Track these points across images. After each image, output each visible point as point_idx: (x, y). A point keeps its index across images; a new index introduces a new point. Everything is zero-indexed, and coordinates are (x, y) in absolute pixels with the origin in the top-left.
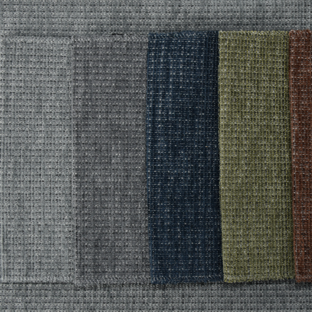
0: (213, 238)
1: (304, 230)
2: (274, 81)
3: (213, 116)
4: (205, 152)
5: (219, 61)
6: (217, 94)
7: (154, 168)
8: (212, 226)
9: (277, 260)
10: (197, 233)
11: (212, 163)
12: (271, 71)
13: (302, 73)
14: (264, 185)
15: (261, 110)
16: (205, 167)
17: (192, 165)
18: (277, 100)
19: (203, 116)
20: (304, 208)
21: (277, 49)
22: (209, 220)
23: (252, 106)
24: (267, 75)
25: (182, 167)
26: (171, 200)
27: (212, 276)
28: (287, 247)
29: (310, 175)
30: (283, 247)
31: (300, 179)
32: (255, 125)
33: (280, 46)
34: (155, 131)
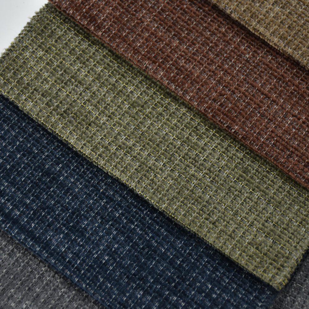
0: (216, 266)
1: (285, 153)
2: (88, 60)
3: (72, 157)
4: (107, 197)
5: (15, 104)
6: (50, 134)
7: (78, 270)
8: (201, 257)
9: (299, 210)
10: (195, 280)
11: (125, 198)
12: (74, 55)
13: (104, 20)
14: (197, 158)
15: (109, 99)
16: (125, 210)
17: (110, 223)
18: (112, 73)
19: (63, 168)
20: (259, 134)
21: (55, 29)
22: (190, 254)
23: (96, 106)
24: (75, 61)
25: (103, 236)
26: (131, 279)
27: (262, 302)
28: (291, 189)
29: (226, 98)
30: (288, 192)
31: (223, 113)
32: (120, 119)
33: (54, 23)
34: (36, 235)
